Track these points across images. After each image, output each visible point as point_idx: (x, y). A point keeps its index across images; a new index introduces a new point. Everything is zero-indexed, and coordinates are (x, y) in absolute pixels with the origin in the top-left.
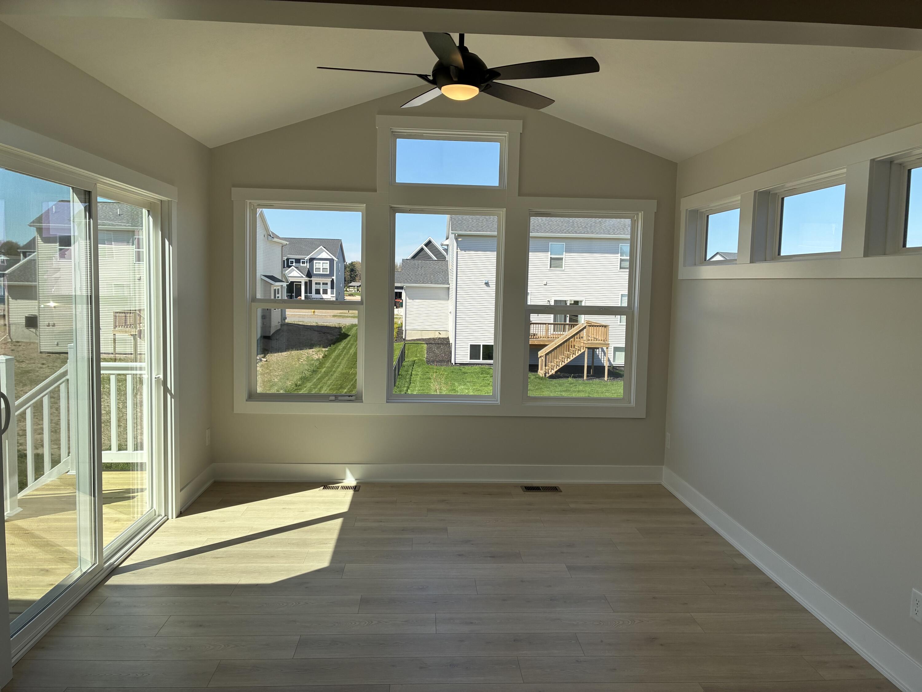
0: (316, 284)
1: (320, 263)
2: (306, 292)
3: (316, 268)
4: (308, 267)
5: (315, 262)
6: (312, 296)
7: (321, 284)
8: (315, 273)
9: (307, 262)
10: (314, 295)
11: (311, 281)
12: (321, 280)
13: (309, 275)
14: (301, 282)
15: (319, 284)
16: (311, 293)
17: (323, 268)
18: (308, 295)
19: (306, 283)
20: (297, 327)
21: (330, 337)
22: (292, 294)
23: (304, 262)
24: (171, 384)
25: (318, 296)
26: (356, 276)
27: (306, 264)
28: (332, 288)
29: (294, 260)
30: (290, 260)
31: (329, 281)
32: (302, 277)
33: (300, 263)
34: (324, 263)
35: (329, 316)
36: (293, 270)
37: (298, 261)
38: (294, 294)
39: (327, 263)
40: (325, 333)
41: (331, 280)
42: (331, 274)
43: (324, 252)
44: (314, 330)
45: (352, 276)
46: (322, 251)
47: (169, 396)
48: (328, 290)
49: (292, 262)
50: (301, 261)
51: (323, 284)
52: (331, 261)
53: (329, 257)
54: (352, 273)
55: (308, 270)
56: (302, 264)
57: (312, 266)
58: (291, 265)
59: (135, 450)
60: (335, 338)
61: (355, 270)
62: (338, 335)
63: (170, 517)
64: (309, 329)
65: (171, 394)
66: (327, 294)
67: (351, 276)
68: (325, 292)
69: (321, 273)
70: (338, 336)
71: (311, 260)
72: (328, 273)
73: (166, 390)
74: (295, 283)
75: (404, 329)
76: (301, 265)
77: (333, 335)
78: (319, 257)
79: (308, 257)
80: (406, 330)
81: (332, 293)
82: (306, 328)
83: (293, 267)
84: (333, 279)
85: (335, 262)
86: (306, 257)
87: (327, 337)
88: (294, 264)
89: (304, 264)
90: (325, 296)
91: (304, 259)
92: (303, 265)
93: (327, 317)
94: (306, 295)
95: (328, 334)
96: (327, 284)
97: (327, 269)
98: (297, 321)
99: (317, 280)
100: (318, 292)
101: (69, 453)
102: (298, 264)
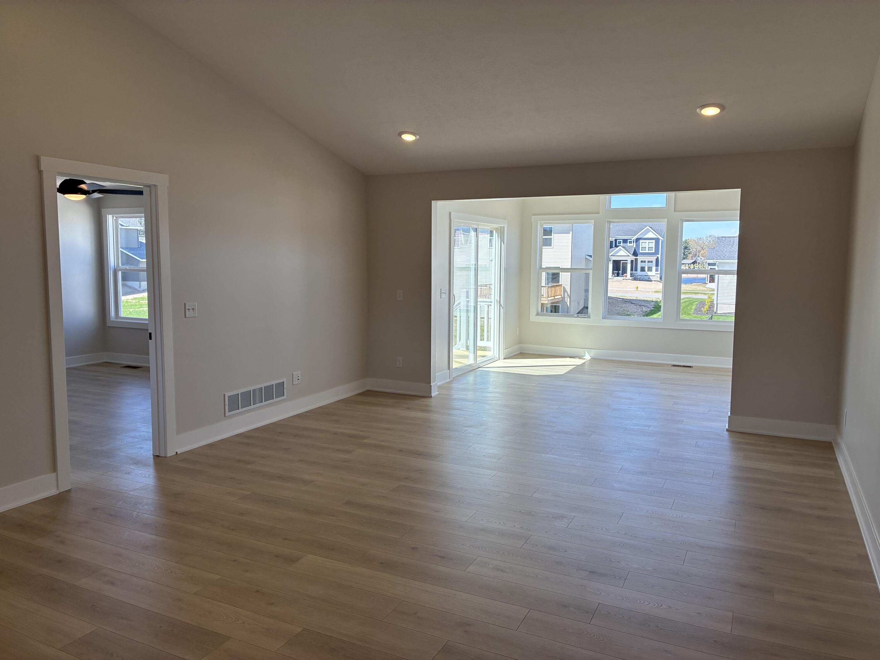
0: (642, 262)
1: (646, 242)
2: (632, 270)
3: (642, 247)
4: (635, 246)
5: (641, 241)
6: (637, 273)
7: (647, 262)
8: (641, 251)
9: (634, 242)
10: (639, 272)
11: (636, 260)
12: (646, 259)
13: (635, 254)
14: (627, 261)
15: (645, 262)
16: (636, 270)
17: (649, 247)
18: (634, 272)
19: (632, 261)
20: (617, 300)
21: (645, 309)
22: (618, 272)
23: (631, 242)
24: (502, 303)
25: (643, 273)
26: (689, 253)
27: (632, 243)
28: (657, 265)
29: (622, 241)
30: (618, 241)
31: (653, 259)
32: (629, 256)
33: (627, 243)
34: (650, 242)
35: (650, 292)
36: (620, 250)
37: (625, 241)
38: (620, 272)
39: (653, 242)
40: (642, 305)
41: (656, 258)
42: (657, 252)
43: (651, 232)
44: (632, 303)
45: (686, 253)
46: (648, 231)
47: (501, 307)
48: (653, 267)
49: (620, 243)
50: (629, 241)
51: (649, 262)
52: (657, 240)
53: (655, 237)
54: (686, 251)
55: (635, 249)
56: (630, 243)
57: (638, 246)
58: (619, 245)
59: (487, 341)
60: (649, 309)
61: (689, 247)
62: (653, 307)
63: (500, 359)
64: (627, 302)
65: (502, 307)
66: (651, 271)
67: (684, 254)
68: (650, 269)
69: (647, 251)
70: (653, 309)
71: (638, 240)
72: (654, 251)
73: (500, 305)
74: (622, 262)
75: (715, 302)
76: (628, 244)
77: (648, 308)
78: (646, 237)
79: (635, 238)
80: (717, 304)
81: (657, 270)
82: (625, 302)
83: (620, 247)
84: (658, 257)
85: (660, 241)
86: (633, 238)
87: (642, 309)
88: (622, 244)
89: (631, 243)
90: (649, 273)
91: (631, 239)
92: (630, 245)
93: (649, 293)
94: (632, 272)
95: (643, 307)
96: (652, 262)
97: (653, 247)
98: (620, 295)
99: (643, 259)
100: (643, 269)
101: (460, 340)
102: (625, 245)
